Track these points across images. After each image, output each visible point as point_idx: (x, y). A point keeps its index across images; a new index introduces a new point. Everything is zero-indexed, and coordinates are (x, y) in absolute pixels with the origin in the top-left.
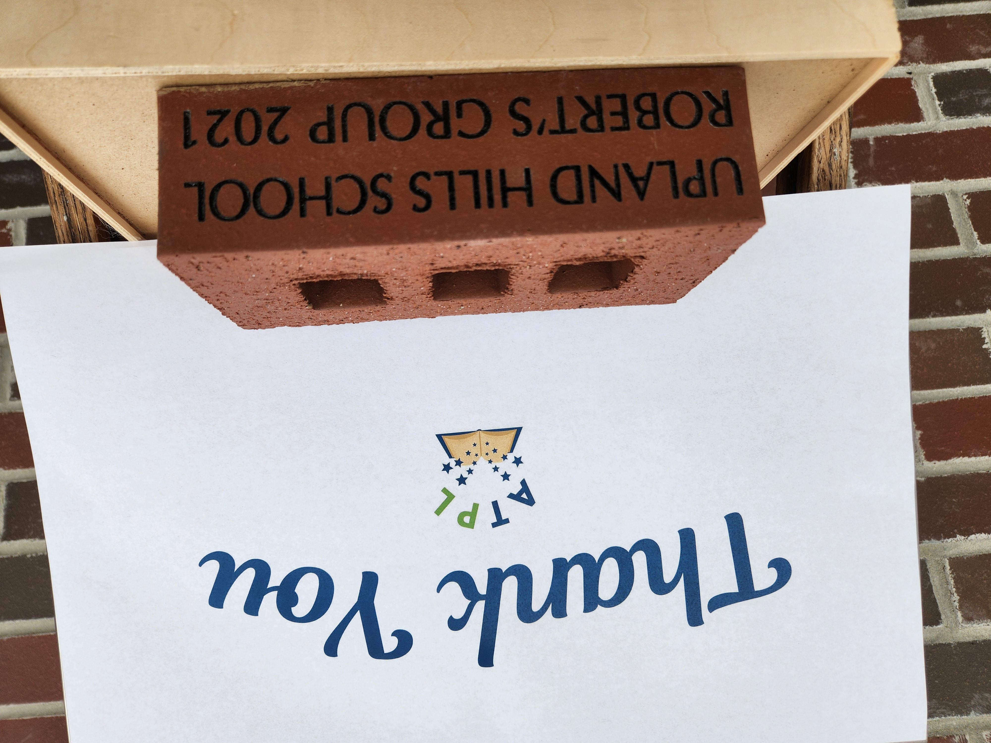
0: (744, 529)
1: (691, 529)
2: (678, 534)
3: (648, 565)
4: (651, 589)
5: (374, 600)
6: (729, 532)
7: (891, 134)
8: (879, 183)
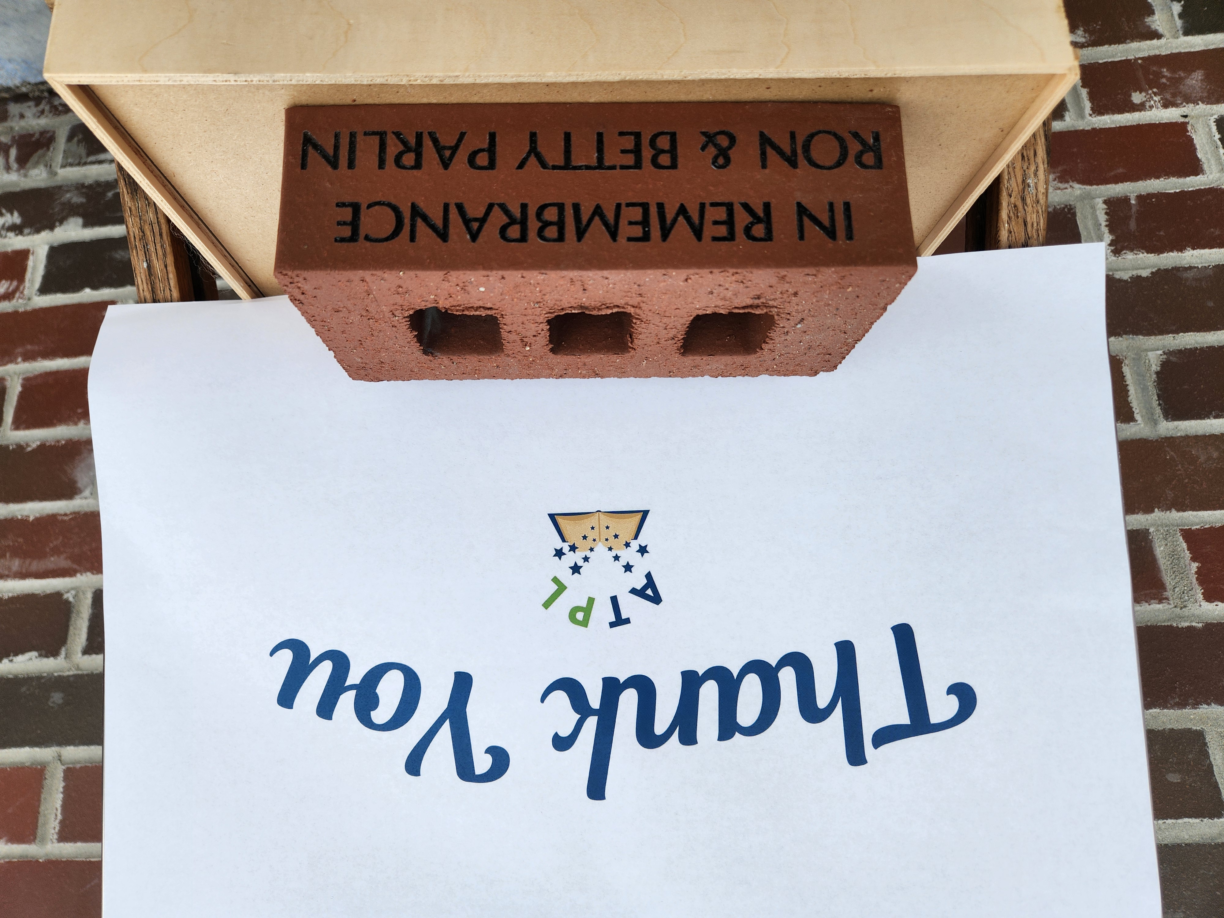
0: (915, 644)
1: (850, 641)
2: (835, 647)
3: (797, 685)
4: (802, 715)
5: (466, 706)
6: (897, 647)
7: (1160, 192)
8: (1143, 251)
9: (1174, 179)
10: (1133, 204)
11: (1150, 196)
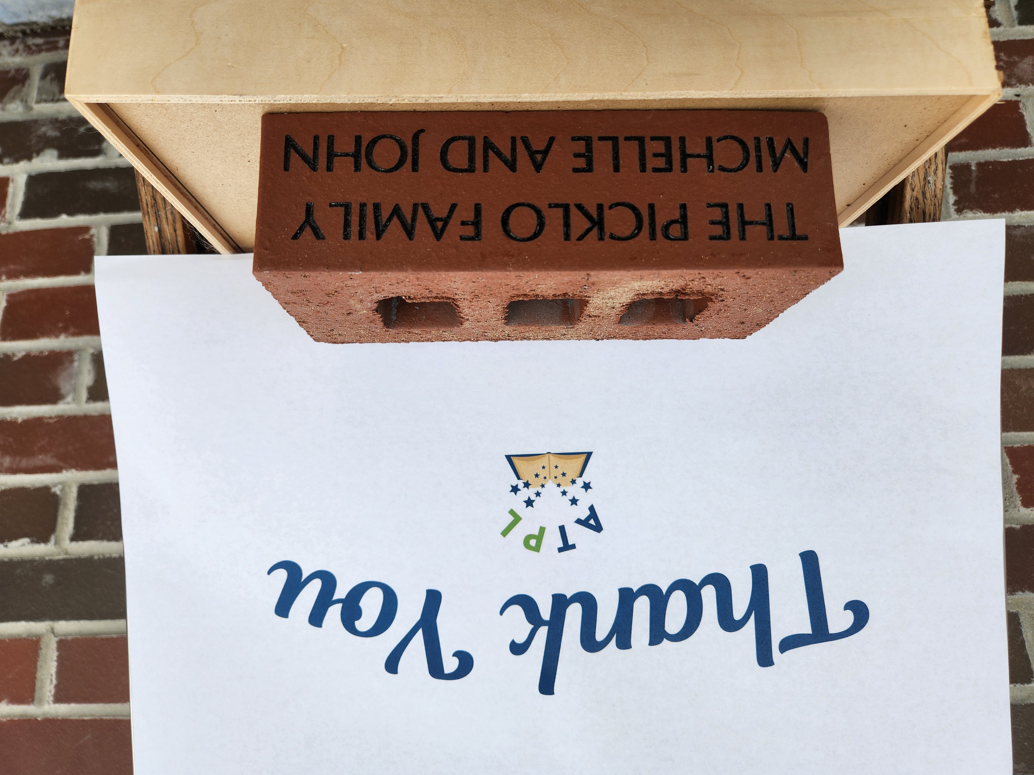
0: (819, 567)
1: (764, 565)
2: (750, 569)
3: (717, 600)
4: (720, 625)
5: (436, 618)
6: (804, 570)
7: (995, 160)
8: (981, 211)
9: (1007, 149)
10: (974, 170)
11: (987, 163)
